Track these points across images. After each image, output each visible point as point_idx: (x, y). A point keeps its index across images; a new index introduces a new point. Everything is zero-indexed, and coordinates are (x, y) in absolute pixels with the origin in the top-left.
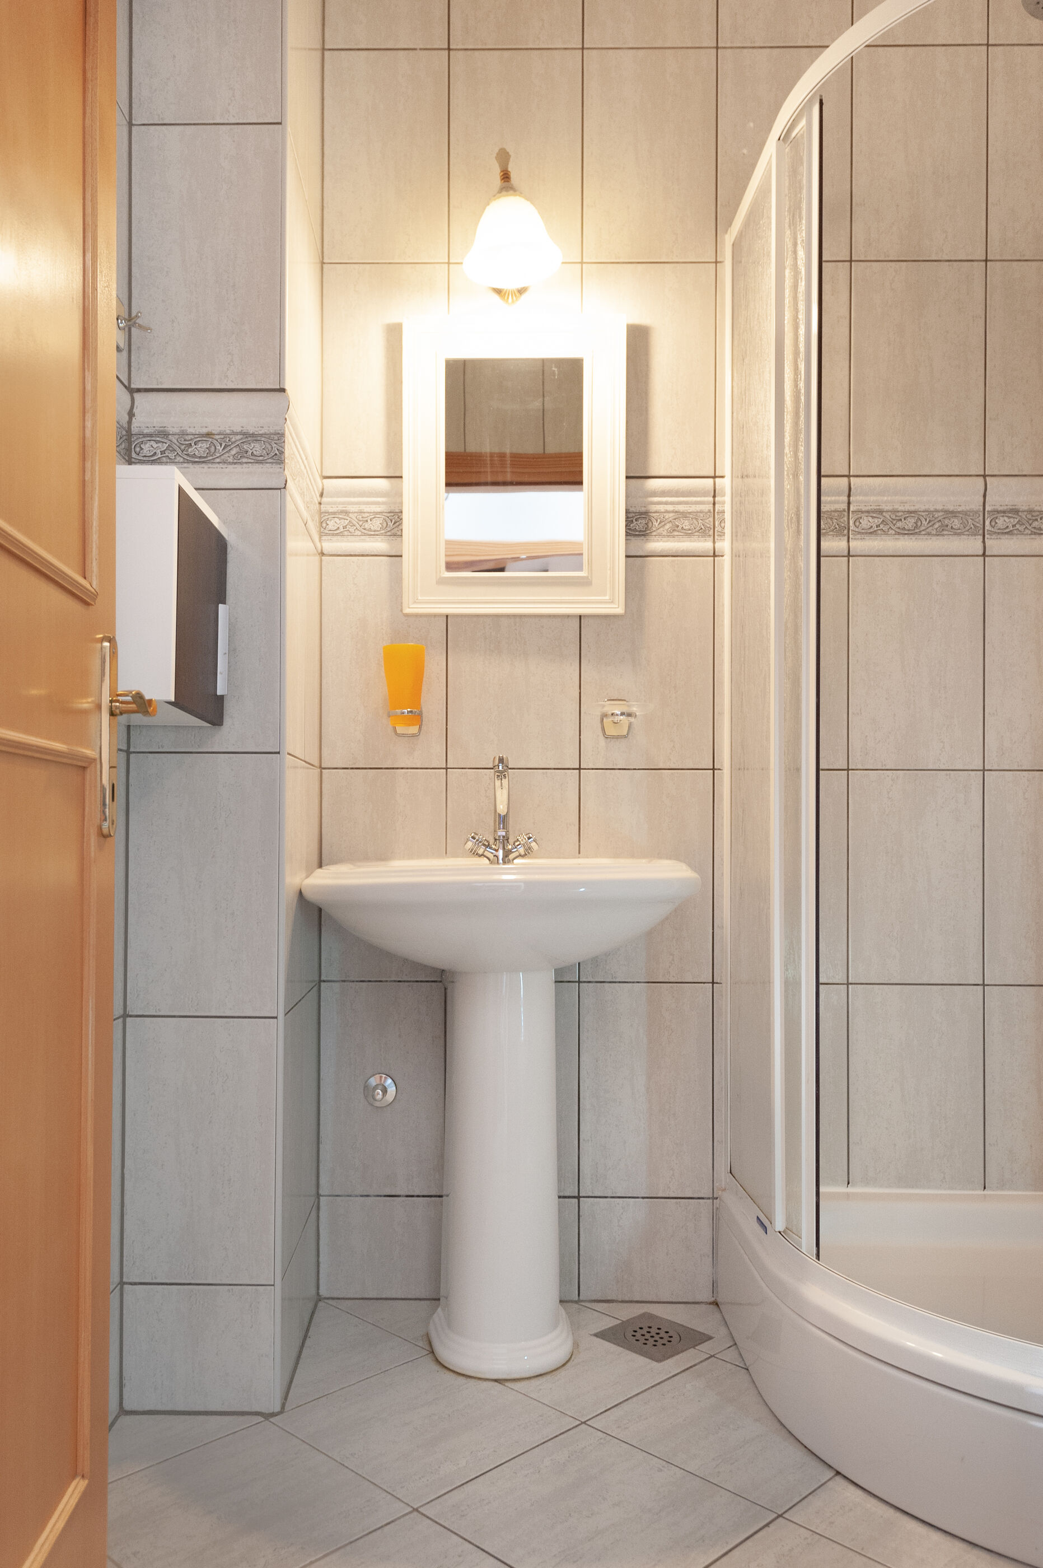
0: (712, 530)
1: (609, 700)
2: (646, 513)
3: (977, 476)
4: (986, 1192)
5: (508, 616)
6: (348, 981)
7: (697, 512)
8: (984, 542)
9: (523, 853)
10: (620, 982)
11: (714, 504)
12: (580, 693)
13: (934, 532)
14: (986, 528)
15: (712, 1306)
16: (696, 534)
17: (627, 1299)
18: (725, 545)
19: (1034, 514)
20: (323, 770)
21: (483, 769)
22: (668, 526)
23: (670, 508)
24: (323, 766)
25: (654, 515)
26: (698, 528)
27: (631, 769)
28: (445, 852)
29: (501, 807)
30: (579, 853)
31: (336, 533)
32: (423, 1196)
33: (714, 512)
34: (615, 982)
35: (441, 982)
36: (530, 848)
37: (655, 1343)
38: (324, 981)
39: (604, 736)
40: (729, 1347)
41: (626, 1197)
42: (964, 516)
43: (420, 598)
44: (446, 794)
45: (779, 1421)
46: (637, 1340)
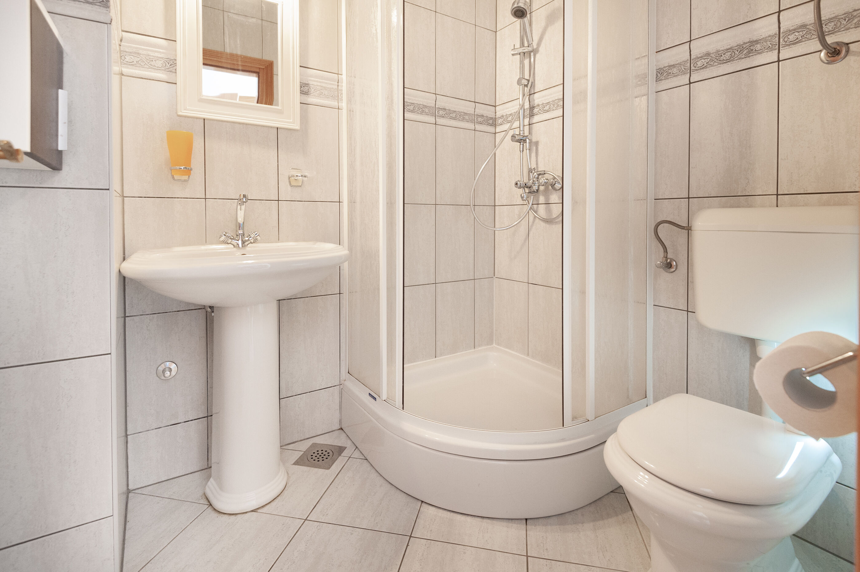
0: (337, 97)
1: (292, 169)
2: (308, 84)
3: (433, 93)
4: (436, 359)
5: (240, 123)
6: (144, 315)
7: (331, 88)
8: (435, 119)
9: (253, 242)
10: (299, 298)
11: (338, 86)
12: (278, 164)
13: (420, 113)
14: (436, 114)
15: (340, 430)
16: (330, 98)
17: (302, 439)
18: (344, 104)
19: (450, 111)
20: (125, 198)
21: (227, 199)
22: (318, 92)
23: (319, 84)
24: (125, 195)
25: (312, 86)
26: (331, 96)
27: (303, 201)
28: (205, 242)
29: (240, 219)
30: (279, 240)
31: (131, 64)
32: (195, 420)
33: (338, 89)
34: (296, 298)
35: (204, 308)
36: (256, 239)
37: (323, 459)
38: (128, 317)
39: (290, 185)
40: (355, 450)
41: (302, 394)
42: (429, 108)
43: (188, 108)
44: (206, 212)
45: (390, 483)
46: (314, 460)
